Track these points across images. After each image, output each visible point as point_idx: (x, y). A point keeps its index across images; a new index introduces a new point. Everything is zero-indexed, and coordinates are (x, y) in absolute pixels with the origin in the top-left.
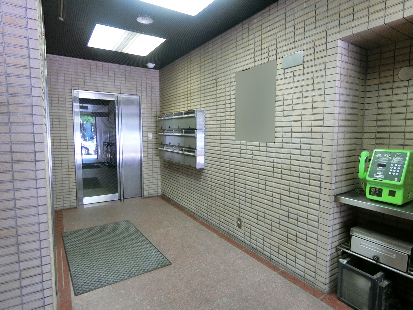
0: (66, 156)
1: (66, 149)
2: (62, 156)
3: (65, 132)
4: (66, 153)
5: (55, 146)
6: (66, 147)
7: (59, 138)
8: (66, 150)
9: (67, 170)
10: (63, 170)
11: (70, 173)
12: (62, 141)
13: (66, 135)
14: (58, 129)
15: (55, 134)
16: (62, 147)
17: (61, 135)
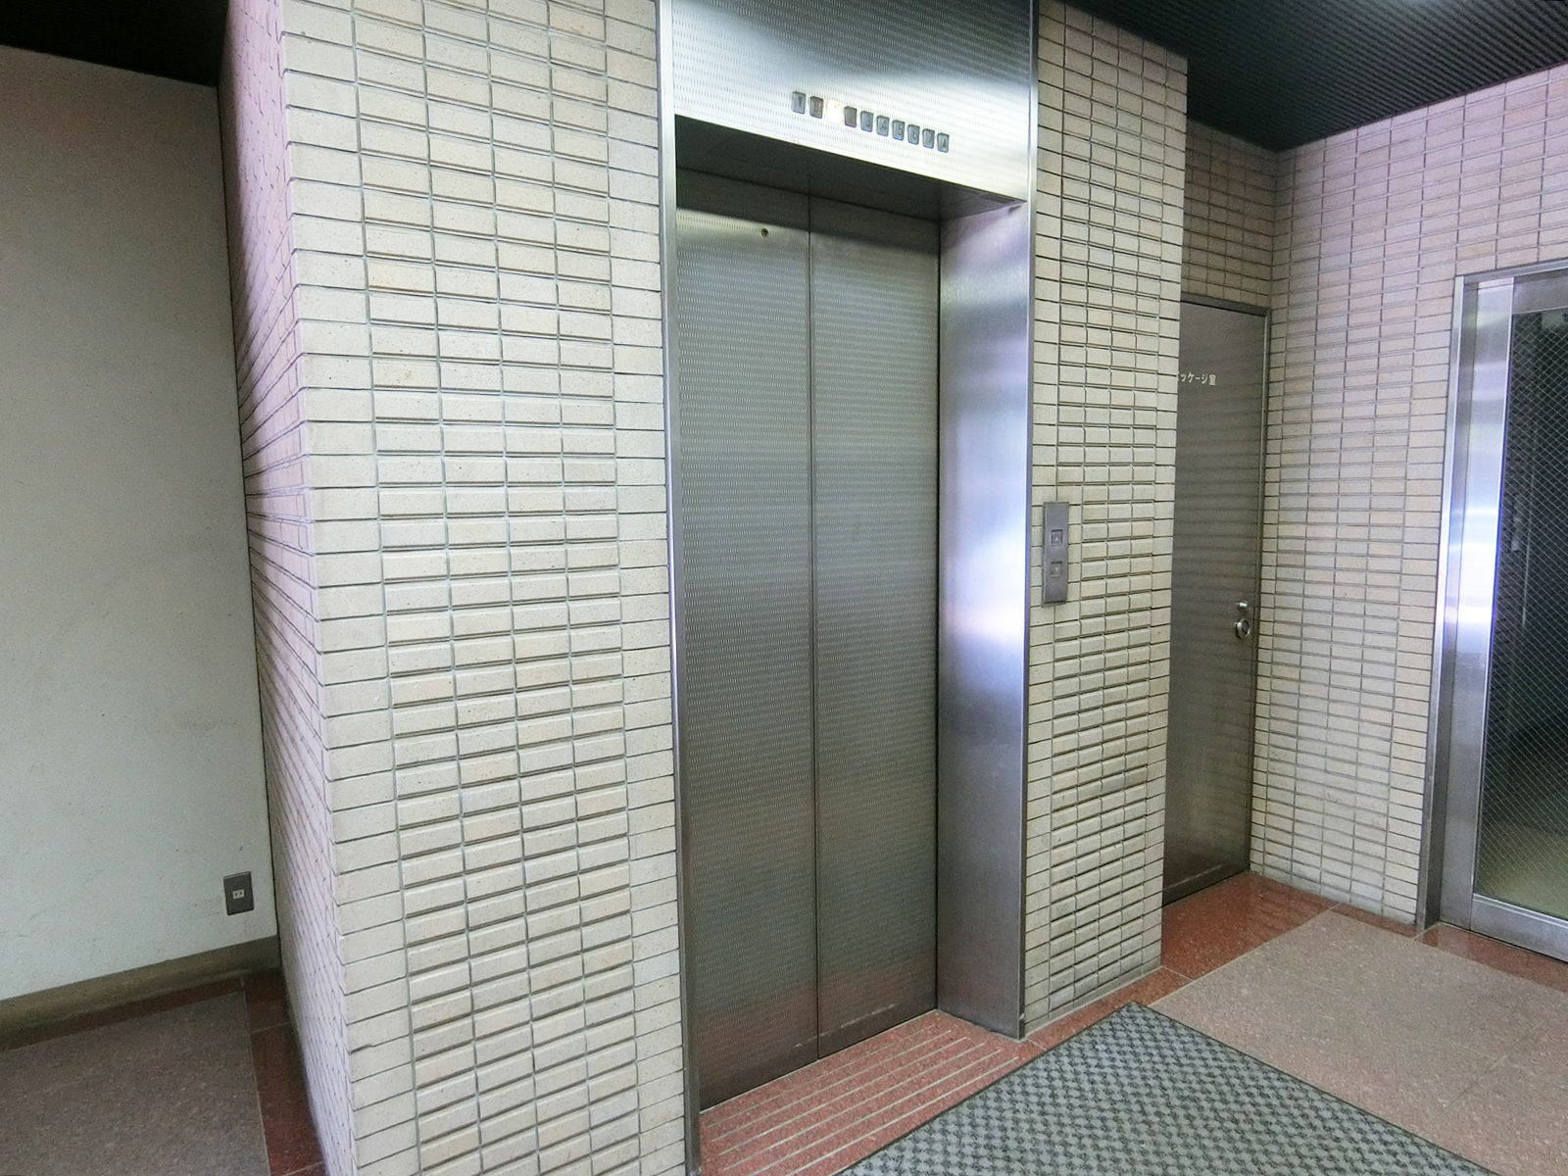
0: (1390, 642)
1: (1392, 608)
2: (1370, 639)
3: (1397, 518)
4: (1390, 626)
5: (1340, 584)
6: (1392, 596)
7: (1362, 548)
8: (1392, 611)
9: (1386, 718)
10: (1366, 714)
11: (1399, 735)
12: (1374, 564)
13: (1396, 534)
14: (1364, 503)
15: (1349, 525)
16: (1373, 594)
17: (1375, 533)
